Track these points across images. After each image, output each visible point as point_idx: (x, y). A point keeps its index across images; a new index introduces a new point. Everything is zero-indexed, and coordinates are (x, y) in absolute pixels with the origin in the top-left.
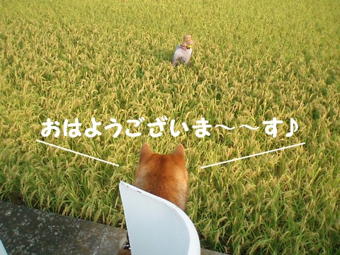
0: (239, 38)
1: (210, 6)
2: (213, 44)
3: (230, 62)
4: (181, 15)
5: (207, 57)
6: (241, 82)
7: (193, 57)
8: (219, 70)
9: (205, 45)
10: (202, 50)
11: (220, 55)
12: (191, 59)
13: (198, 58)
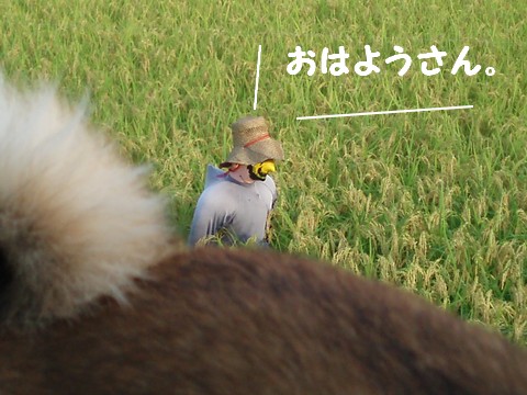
0: (486, 131)
1: (347, 22)
2: (371, 163)
3: (454, 224)
4: (220, 66)
5: (345, 213)
6: (508, 297)
7: (285, 216)
8: (405, 255)
9: (336, 168)
10: (323, 187)
11: (406, 198)
12: (275, 222)
13: (307, 220)
